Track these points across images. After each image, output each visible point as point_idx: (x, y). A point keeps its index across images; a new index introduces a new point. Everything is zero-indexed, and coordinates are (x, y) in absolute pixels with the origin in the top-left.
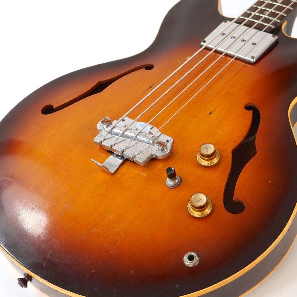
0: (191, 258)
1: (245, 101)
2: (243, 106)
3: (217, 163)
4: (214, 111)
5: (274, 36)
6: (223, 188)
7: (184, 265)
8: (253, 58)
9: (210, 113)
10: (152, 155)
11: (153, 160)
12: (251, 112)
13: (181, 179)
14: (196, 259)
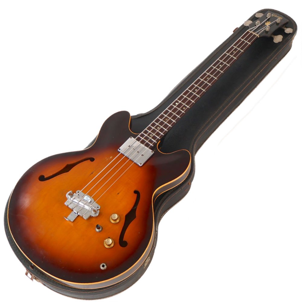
0: (103, 266)
1: (135, 189)
2: (133, 191)
3: (118, 222)
4: (120, 192)
5: (152, 152)
6: (120, 234)
7: (100, 269)
8: (141, 164)
9: (118, 194)
10: (91, 215)
11: (91, 217)
12: (136, 195)
13: (102, 228)
14: (105, 267)
